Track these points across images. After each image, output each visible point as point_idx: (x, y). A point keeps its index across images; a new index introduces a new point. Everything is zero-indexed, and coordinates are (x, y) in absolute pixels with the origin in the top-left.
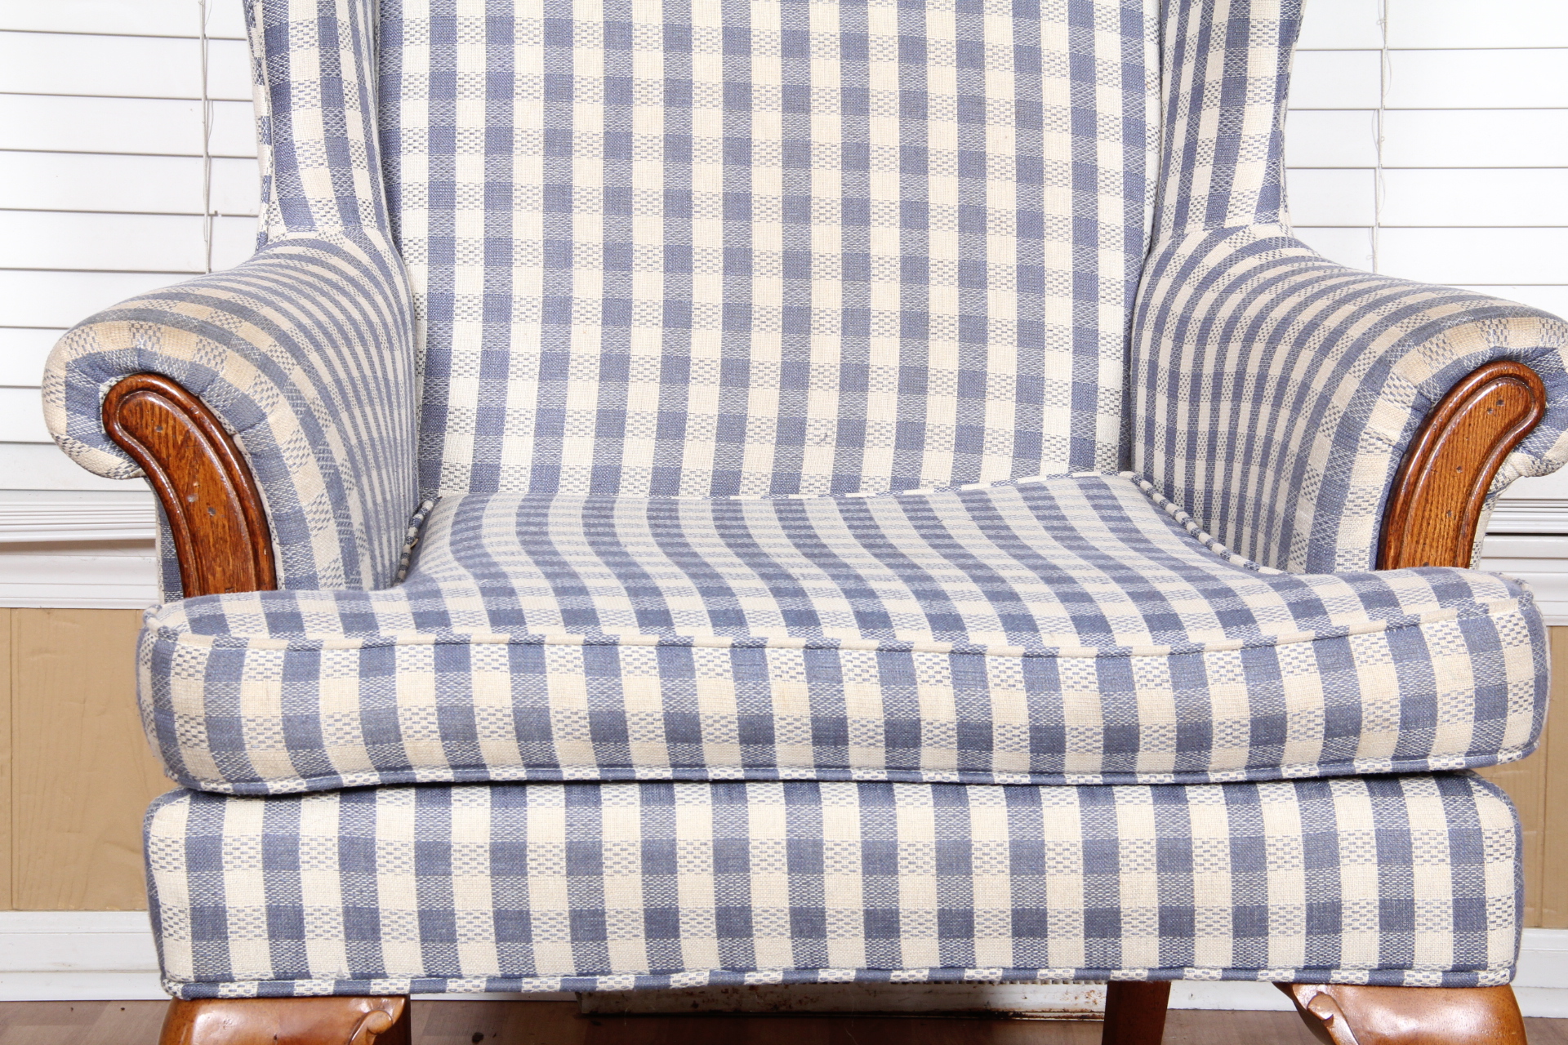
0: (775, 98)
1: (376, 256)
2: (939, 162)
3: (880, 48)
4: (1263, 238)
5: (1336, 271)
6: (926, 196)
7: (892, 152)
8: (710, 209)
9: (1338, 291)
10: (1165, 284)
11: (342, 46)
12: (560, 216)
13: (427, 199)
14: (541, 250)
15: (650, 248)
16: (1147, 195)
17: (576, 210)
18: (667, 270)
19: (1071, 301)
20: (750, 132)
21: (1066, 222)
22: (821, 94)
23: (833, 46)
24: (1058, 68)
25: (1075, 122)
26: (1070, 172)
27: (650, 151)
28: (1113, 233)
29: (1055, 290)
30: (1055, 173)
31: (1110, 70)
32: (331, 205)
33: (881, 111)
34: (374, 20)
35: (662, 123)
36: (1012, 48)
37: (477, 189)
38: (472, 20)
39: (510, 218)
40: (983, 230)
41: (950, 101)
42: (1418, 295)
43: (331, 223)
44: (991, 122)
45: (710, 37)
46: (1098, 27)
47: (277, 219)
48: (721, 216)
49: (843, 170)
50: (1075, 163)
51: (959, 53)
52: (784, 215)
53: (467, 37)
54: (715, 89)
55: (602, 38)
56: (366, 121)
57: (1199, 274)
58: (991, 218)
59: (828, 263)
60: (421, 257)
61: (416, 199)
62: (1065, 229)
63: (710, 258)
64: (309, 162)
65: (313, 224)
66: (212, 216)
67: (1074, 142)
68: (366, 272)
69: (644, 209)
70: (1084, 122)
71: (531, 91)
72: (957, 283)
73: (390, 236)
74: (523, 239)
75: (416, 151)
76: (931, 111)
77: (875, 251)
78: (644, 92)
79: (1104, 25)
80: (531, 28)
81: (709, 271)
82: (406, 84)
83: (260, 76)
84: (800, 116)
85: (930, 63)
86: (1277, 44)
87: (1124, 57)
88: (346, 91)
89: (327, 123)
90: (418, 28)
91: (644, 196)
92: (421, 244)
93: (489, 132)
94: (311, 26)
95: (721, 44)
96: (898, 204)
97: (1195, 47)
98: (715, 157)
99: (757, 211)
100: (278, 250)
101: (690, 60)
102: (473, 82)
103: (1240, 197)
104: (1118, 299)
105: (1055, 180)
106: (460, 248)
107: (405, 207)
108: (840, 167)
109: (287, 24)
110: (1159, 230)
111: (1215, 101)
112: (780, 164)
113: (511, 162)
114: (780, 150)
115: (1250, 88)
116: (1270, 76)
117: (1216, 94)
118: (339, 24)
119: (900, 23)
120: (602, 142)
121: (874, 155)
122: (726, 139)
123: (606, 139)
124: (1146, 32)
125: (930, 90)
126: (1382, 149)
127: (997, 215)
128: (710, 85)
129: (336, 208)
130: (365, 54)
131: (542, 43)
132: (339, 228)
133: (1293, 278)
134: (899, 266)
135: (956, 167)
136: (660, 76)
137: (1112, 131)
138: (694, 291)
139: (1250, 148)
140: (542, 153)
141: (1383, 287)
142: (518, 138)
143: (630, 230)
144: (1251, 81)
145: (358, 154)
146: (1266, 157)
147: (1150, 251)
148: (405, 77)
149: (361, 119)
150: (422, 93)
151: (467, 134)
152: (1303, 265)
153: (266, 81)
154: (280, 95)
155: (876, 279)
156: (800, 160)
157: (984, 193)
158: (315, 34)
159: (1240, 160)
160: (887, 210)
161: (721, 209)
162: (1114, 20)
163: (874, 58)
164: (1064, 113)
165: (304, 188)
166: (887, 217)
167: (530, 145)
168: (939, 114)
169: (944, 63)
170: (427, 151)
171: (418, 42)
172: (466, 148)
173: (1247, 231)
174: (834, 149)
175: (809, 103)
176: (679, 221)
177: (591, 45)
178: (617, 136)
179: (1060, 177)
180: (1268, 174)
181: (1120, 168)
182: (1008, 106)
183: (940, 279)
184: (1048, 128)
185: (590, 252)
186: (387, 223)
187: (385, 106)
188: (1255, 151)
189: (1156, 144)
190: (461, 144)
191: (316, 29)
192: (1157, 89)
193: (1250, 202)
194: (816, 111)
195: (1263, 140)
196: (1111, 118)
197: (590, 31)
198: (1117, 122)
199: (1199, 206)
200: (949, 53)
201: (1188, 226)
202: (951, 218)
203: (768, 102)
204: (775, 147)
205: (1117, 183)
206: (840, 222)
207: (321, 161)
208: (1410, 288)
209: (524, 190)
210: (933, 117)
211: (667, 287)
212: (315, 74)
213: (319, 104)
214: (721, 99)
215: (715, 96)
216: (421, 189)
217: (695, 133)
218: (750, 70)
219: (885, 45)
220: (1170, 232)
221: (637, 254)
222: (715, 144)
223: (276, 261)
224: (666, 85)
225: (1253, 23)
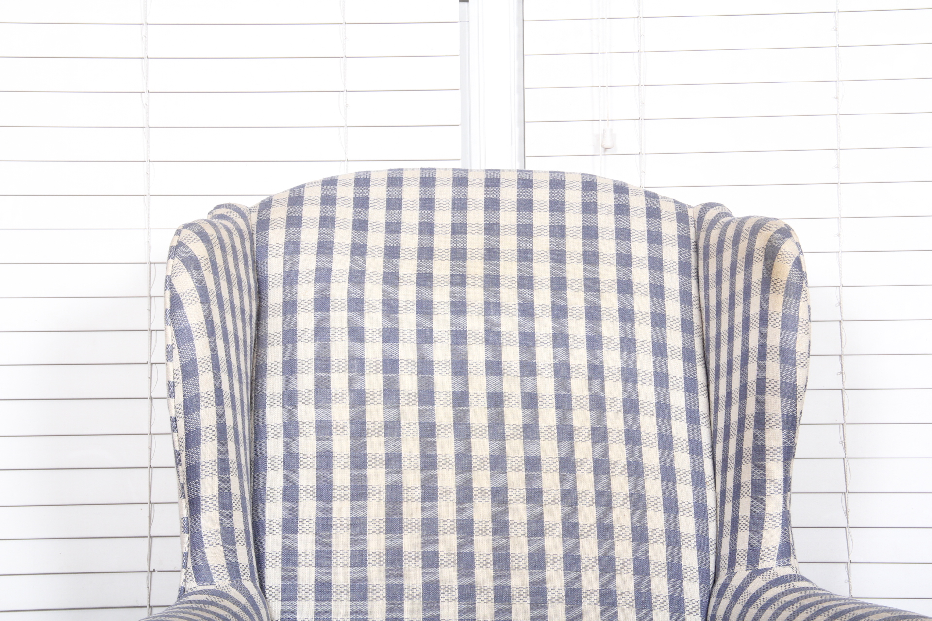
0: (487, 495)
1: (250, 598)
2: (586, 531)
3: (548, 465)
4: (782, 575)
5: (828, 597)
6: (579, 551)
7: (557, 525)
8: (450, 562)
9: (831, 610)
10: (724, 603)
11: (231, 474)
12: (360, 569)
13: (280, 561)
14: (349, 590)
15: (414, 587)
16: (711, 548)
17: (369, 565)
18: (424, 600)
19: (669, 613)
20: (472, 516)
21: (663, 565)
22: (514, 492)
23: (520, 464)
24: (653, 474)
25: (665, 505)
26: (664, 535)
27: (413, 528)
28: (692, 572)
29: (659, 607)
30: (655, 536)
31: (685, 475)
32: (223, 568)
33: (550, 501)
34: (250, 457)
35: (420, 511)
36: (626, 463)
37: (311, 554)
38: (308, 455)
39: (330, 571)
40: (614, 571)
41: (591, 495)
42: (879, 615)
43: (223, 579)
44: (615, 506)
45: (447, 460)
46: (676, 450)
47: (191, 578)
48: (456, 566)
49: (528, 536)
50: (666, 530)
51: (594, 467)
52: (494, 565)
53: (305, 465)
54: (451, 490)
55: (384, 463)
56: (245, 517)
57: (745, 597)
58: (618, 564)
59: (521, 593)
60: (277, 597)
61: (274, 561)
62: (663, 570)
63: (450, 591)
64: (211, 543)
65: (212, 580)
66: (151, 572)
67: (665, 518)
68: (244, 609)
69: (410, 563)
70: (671, 506)
71: (343, 495)
72: (599, 604)
73: (258, 585)
74: (337, 584)
75: (274, 532)
76: (579, 500)
77: (549, 585)
78: (409, 494)
79: (680, 449)
80: (343, 459)
81: (450, 600)
82: (269, 493)
83: (183, 493)
84: (502, 505)
85: (578, 472)
86: (782, 460)
87: (692, 467)
88: (233, 500)
89: (222, 520)
90: (276, 461)
91: (410, 555)
92: (277, 588)
93: (318, 520)
94: (214, 464)
95: (454, 464)
96: (562, 556)
97: (734, 461)
98: (452, 531)
99: (478, 563)
100: (191, 598)
101: (436, 474)
102: (308, 491)
103: (767, 550)
104: (697, 612)
105: (655, 540)
106: (300, 590)
107: (267, 566)
108: (526, 535)
109: (200, 463)
110: (719, 569)
111: (748, 493)
112: (491, 534)
113: (331, 538)
114: (491, 526)
115: (768, 485)
116: (779, 479)
117: (748, 489)
118: (230, 461)
119: (559, 450)
120: (384, 524)
121: (547, 527)
122: (458, 520)
123: (387, 522)
124: (705, 452)
125: (578, 488)
126: (849, 516)
127: (622, 562)
128: (448, 488)
129: (226, 570)
130: (245, 477)
131: (349, 467)
132: (228, 582)
133: (802, 601)
134: (564, 594)
135: (596, 533)
136: (418, 484)
137: (687, 511)
138: (441, 612)
139: (771, 521)
140: (349, 531)
141: (858, 608)
142: (335, 523)
143: (402, 576)
144: (769, 481)
145: (240, 537)
146: (780, 526)
147: (714, 582)
148: (268, 489)
149: (242, 516)
150: (278, 498)
151: (304, 522)
152: (808, 592)
153: (187, 497)
154: (194, 505)
155: (550, 602)
156: (502, 531)
157: (613, 549)
158: (216, 468)
159: (765, 528)
160: (555, 560)
161: (456, 562)
162: (685, 446)
163: (545, 470)
164: (659, 500)
165: (208, 558)
166: (555, 564)
167: (342, 527)
168: (584, 502)
169: (586, 472)
170: (281, 532)
171: (276, 469)
172: (304, 530)
173: (772, 571)
174: (523, 524)
175: (507, 497)
176: (431, 570)
177: (378, 467)
178: (394, 520)
179: (658, 538)
180: (782, 536)
181: (693, 532)
182: (625, 497)
183: (589, 601)
184: (650, 509)
185: (378, 590)
186: (257, 577)
187: (256, 507)
188: (774, 523)
189: (714, 517)
190: (301, 528)
191: (217, 465)
192: (713, 485)
193: (773, 553)
194: (511, 502)
195: (778, 516)
196: (687, 503)
197: (377, 459)
198: (690, 505)
199: (742, 556)
200: (589, 466)
201: (736, 567)
202: (594, 564)
203: (483, 497)
204: (487, 524)
205: (692, 542)
206: (527, 568)
207: (218, 542)
208: (874, 610)
209: (338, 554)
210: (581, 504)
211: (425, 610)
212: (215, 491)
213: (218, 509)
214: (455, 497)
215: (452, 494)
216: (277, 555)
217: (440, 517)
218: (471, 479)
219: (551, 463)
220: (726, 571)
221: (406, 591)
222: (452, 523)
223: (190, 605)
224: (422, 489)
225: (767, 448)
